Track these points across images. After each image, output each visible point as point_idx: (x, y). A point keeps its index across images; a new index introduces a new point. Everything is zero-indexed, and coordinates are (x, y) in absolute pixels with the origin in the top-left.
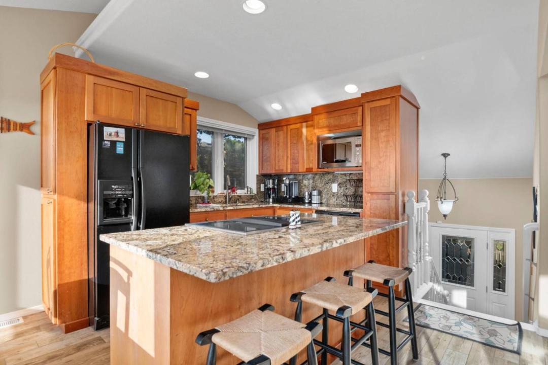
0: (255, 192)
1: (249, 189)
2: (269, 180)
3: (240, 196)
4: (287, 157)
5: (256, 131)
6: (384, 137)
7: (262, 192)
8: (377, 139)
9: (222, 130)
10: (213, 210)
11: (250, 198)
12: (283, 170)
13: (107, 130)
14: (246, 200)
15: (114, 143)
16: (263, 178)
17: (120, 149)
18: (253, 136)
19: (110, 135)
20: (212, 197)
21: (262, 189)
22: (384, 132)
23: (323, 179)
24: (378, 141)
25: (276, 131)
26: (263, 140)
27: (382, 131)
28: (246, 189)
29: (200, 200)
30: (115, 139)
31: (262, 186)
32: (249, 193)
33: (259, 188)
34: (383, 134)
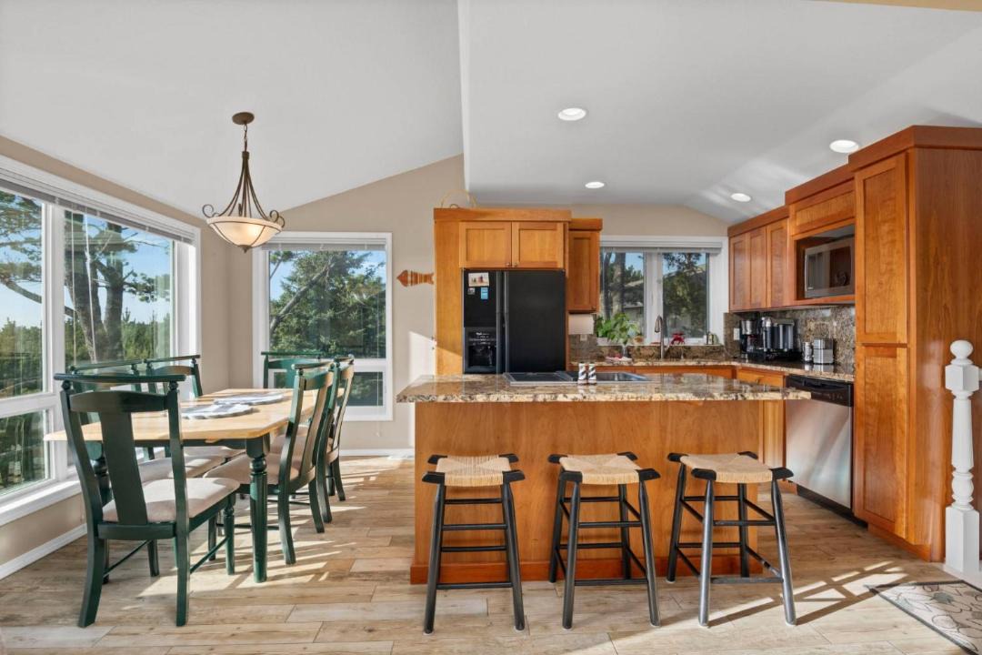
0: (722, 342)
1: (711, 337)
2: (745, 321)
3: (689, 348)
4: (767, 281)
5: (724, 242)
6: (888, 233)
7: (736, 341)
8: (876, 239)
9: (656, 248)
10: (611, 365)
11: (712, 351)
12: (760, 304)
13: (472, 276)
14: (699, 355)
15: (478, 289)
16: (734, 318)
17: (484, 295)
18: (720, 249)
19: (475, 281)
20: (636, 348)
21: (736, 337)
22: (887, 224)
23: (838, 317)
24: (878, 241)
25: (751, 238)
26: (735, 251)
27: (885, 222)
28: (705, 337)
29: (616, 352)
30: (479, 285)
31: (736, 332)
32: (710, 343)
33: (729, 336)
34: (885, 228)
